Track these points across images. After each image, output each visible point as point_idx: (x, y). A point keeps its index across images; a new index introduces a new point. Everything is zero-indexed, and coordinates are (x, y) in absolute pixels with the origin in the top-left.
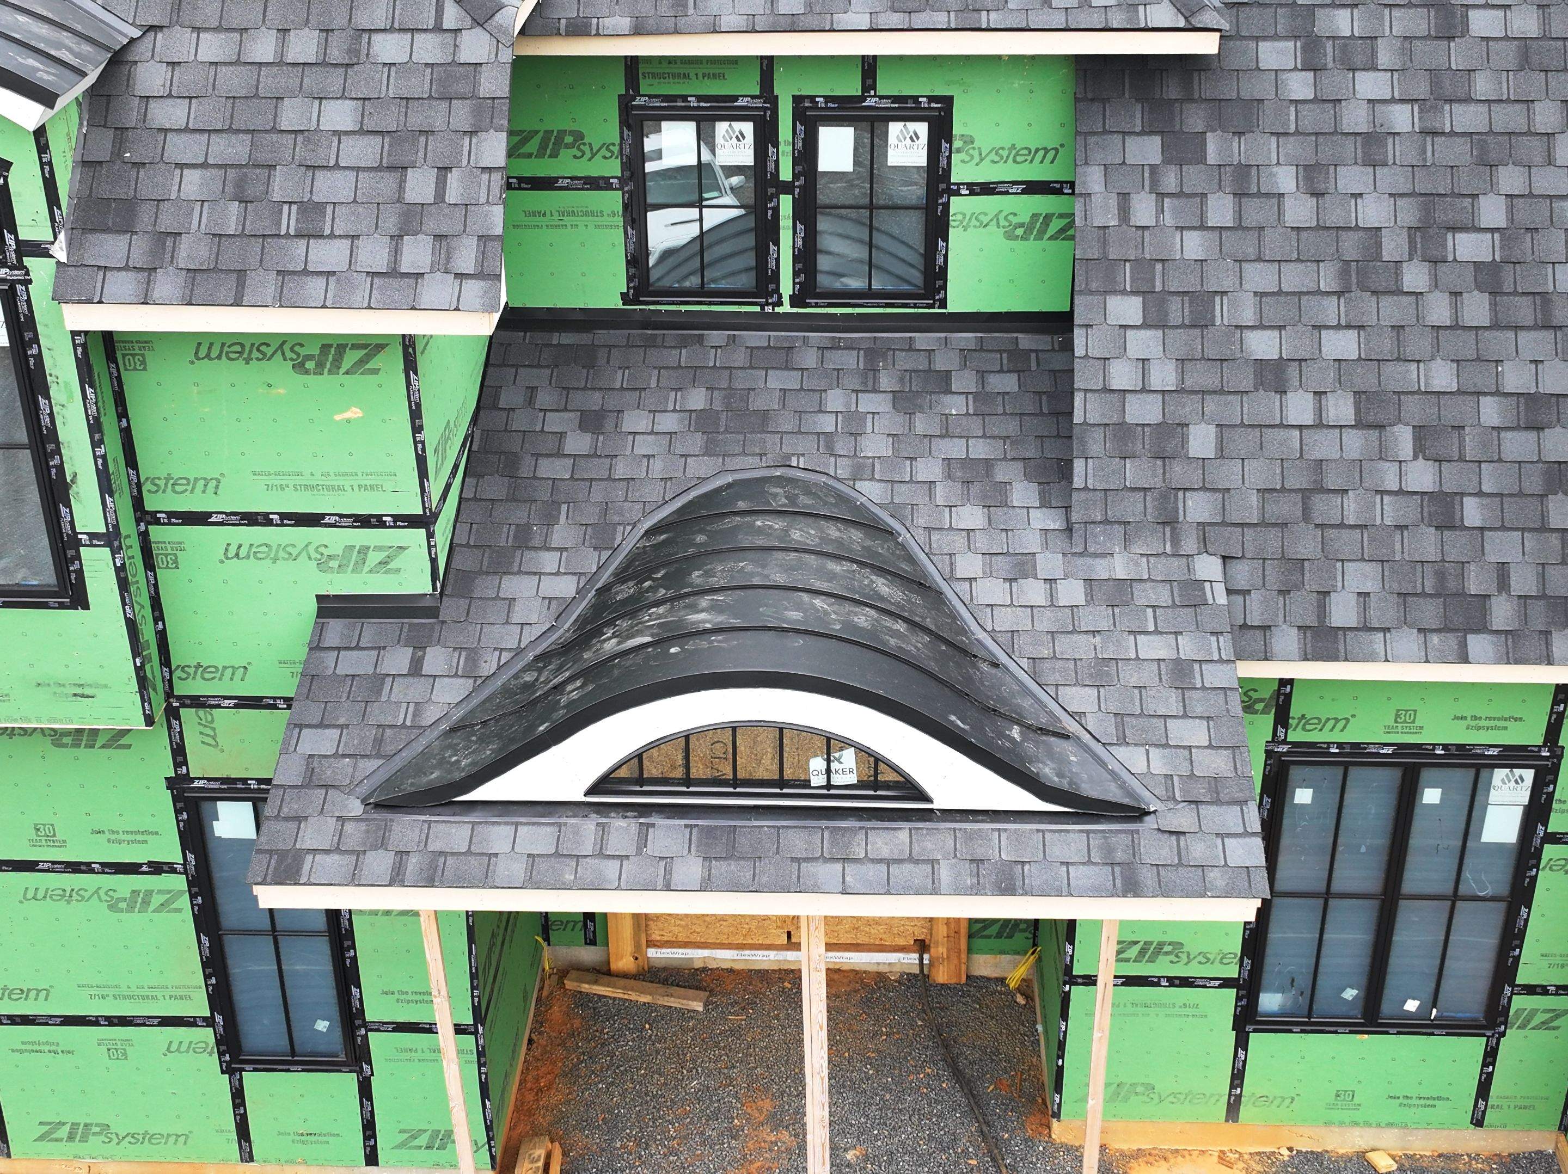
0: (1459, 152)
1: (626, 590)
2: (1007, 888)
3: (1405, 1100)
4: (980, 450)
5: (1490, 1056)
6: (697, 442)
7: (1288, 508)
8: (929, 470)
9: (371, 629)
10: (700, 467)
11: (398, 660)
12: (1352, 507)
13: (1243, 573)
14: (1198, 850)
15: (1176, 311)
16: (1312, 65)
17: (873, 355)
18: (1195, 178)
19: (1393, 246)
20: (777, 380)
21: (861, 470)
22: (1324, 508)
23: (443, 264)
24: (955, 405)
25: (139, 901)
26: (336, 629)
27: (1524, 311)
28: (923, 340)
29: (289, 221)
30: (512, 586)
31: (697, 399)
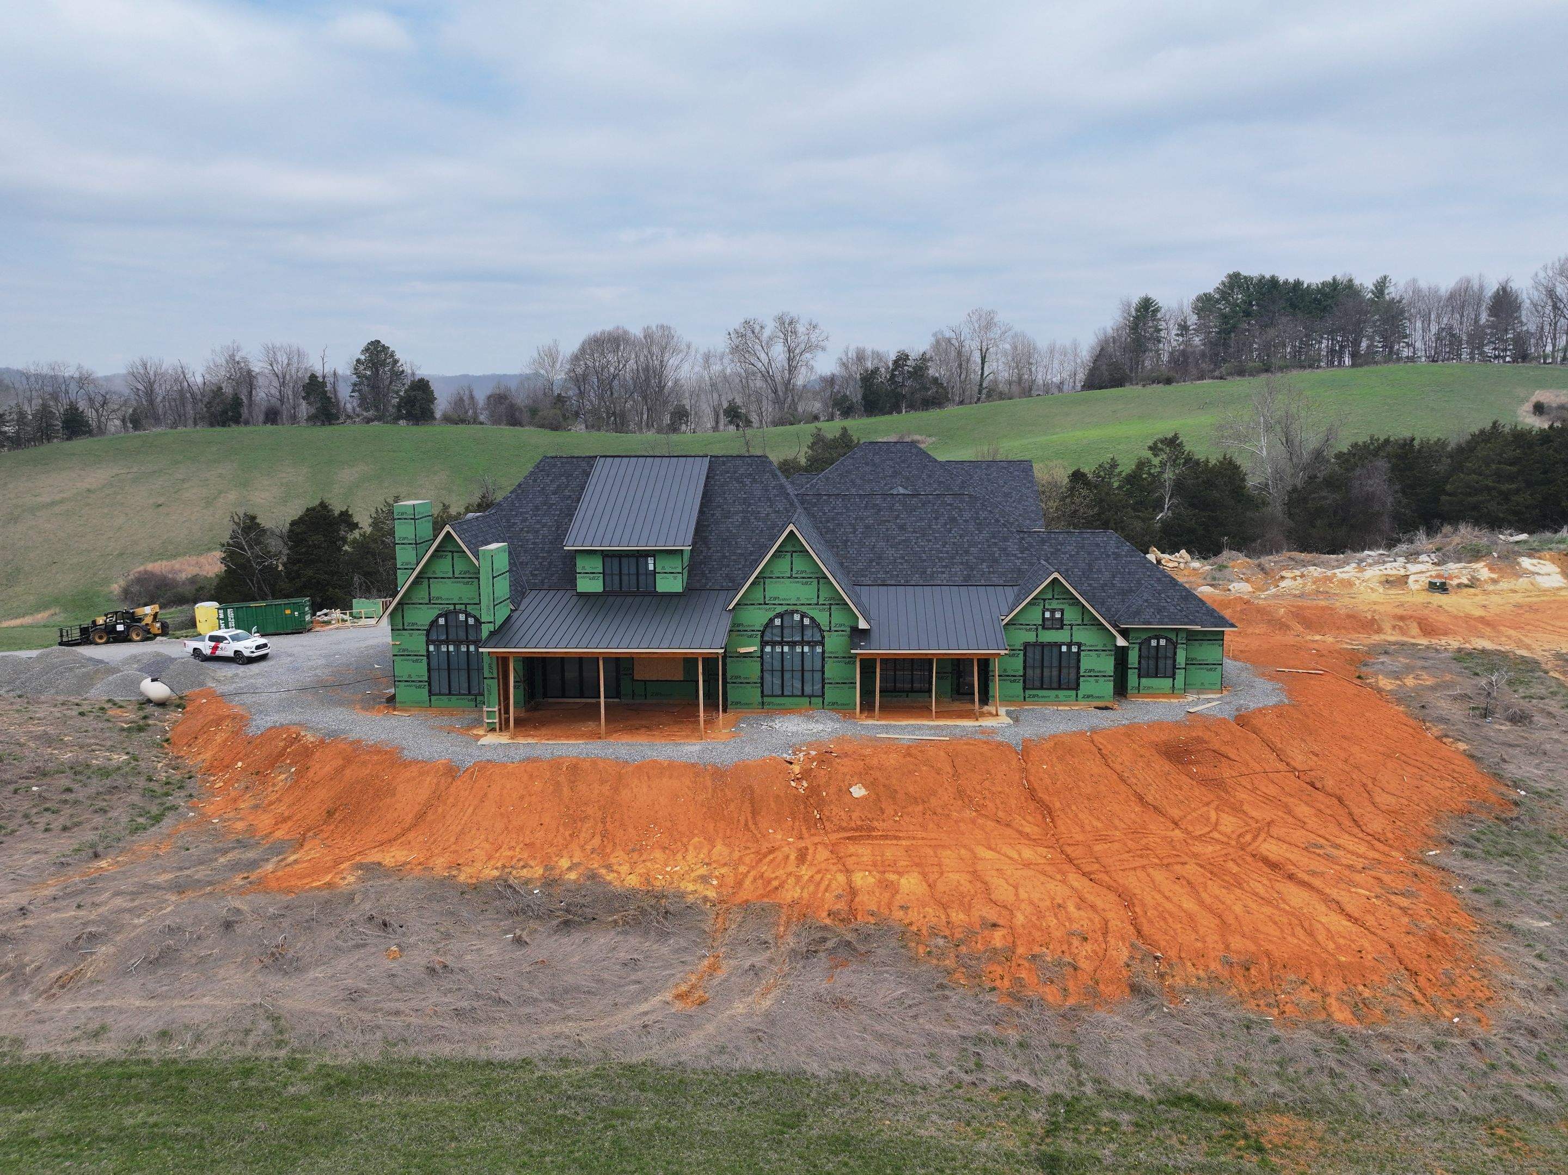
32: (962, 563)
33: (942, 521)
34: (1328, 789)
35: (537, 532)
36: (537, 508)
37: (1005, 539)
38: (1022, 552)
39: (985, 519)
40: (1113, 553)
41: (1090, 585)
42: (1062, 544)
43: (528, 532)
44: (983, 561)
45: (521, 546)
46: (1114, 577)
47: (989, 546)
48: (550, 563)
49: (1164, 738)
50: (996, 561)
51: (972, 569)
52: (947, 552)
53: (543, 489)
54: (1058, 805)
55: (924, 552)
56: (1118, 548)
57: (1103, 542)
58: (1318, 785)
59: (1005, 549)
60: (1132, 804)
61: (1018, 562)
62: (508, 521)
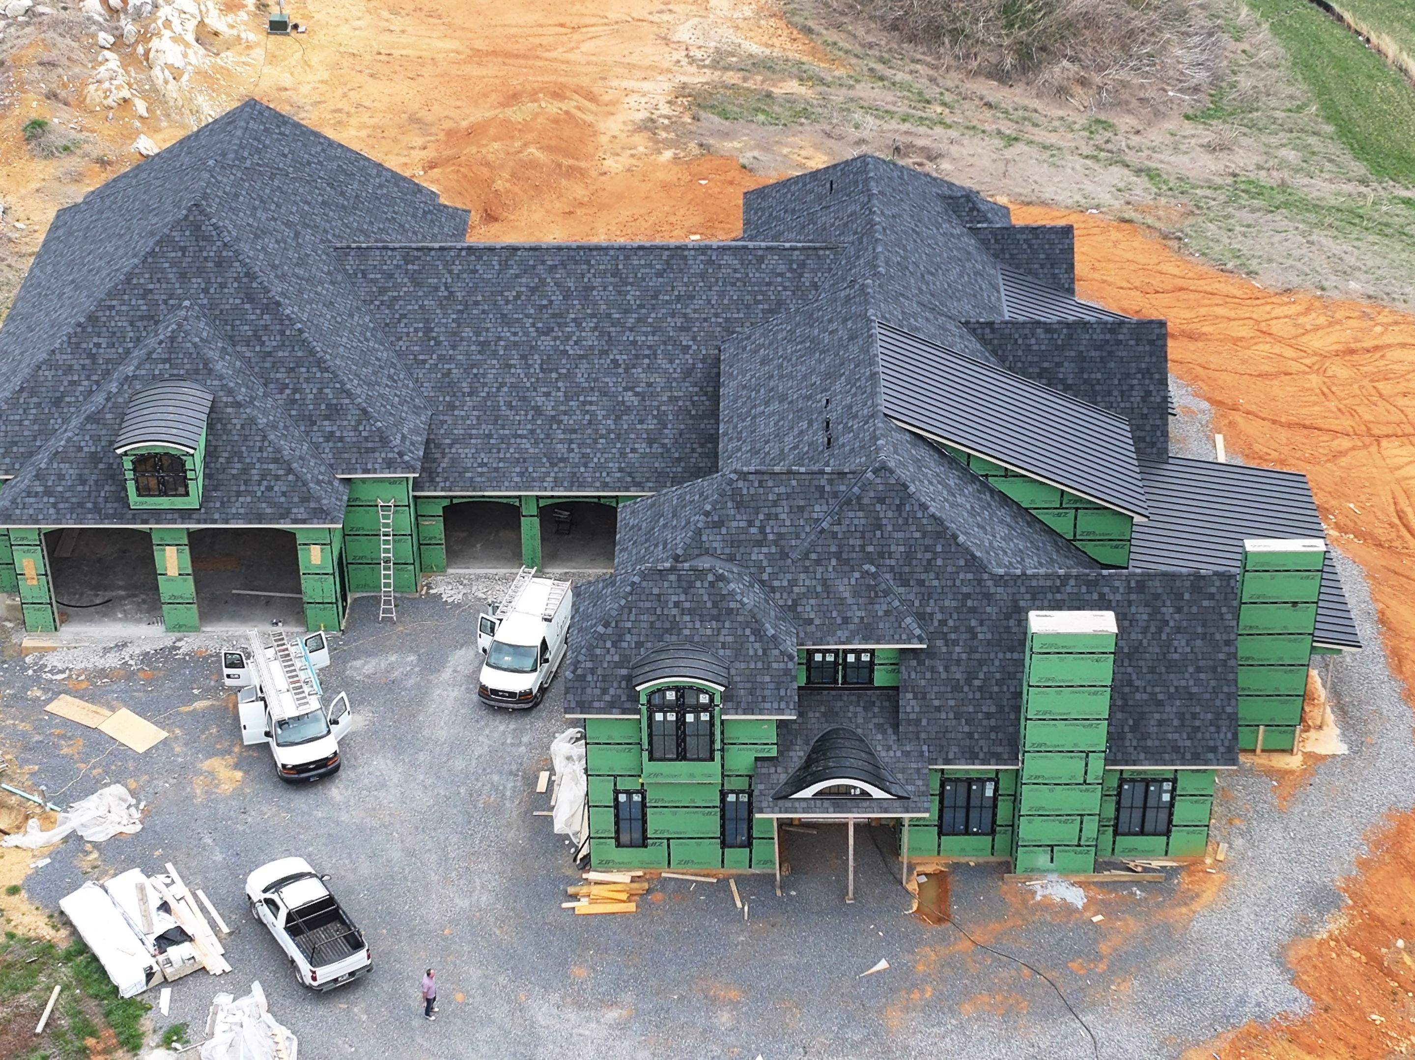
0: (976, 663)
1: (814, 756)
2: (886, 812)
3: (976, 850)
4: (881, 721)
5: (993, 840)
6: (823, 720)
7: (941, 735)
8: (871, 726)
9: (766, 764)
10: (825, 726)
11: (772, 770)
12: (953, 735)
13: (931, 748)
14: (919, 805)
15: (919, 696)
16: (947, 645)
17: (859, 696)
18: (923, 669)
19: (962, 683)
20: (840, 704)
21: (857, 727)
22: (948, 735)
23: (788, 707)
24: (876, 710)
25: (709, 813)
26: (759, 764)
27: (987, 695)
28: (869, 692)
29: (760, 699)
30: (791, 754)
31: (823, 710)
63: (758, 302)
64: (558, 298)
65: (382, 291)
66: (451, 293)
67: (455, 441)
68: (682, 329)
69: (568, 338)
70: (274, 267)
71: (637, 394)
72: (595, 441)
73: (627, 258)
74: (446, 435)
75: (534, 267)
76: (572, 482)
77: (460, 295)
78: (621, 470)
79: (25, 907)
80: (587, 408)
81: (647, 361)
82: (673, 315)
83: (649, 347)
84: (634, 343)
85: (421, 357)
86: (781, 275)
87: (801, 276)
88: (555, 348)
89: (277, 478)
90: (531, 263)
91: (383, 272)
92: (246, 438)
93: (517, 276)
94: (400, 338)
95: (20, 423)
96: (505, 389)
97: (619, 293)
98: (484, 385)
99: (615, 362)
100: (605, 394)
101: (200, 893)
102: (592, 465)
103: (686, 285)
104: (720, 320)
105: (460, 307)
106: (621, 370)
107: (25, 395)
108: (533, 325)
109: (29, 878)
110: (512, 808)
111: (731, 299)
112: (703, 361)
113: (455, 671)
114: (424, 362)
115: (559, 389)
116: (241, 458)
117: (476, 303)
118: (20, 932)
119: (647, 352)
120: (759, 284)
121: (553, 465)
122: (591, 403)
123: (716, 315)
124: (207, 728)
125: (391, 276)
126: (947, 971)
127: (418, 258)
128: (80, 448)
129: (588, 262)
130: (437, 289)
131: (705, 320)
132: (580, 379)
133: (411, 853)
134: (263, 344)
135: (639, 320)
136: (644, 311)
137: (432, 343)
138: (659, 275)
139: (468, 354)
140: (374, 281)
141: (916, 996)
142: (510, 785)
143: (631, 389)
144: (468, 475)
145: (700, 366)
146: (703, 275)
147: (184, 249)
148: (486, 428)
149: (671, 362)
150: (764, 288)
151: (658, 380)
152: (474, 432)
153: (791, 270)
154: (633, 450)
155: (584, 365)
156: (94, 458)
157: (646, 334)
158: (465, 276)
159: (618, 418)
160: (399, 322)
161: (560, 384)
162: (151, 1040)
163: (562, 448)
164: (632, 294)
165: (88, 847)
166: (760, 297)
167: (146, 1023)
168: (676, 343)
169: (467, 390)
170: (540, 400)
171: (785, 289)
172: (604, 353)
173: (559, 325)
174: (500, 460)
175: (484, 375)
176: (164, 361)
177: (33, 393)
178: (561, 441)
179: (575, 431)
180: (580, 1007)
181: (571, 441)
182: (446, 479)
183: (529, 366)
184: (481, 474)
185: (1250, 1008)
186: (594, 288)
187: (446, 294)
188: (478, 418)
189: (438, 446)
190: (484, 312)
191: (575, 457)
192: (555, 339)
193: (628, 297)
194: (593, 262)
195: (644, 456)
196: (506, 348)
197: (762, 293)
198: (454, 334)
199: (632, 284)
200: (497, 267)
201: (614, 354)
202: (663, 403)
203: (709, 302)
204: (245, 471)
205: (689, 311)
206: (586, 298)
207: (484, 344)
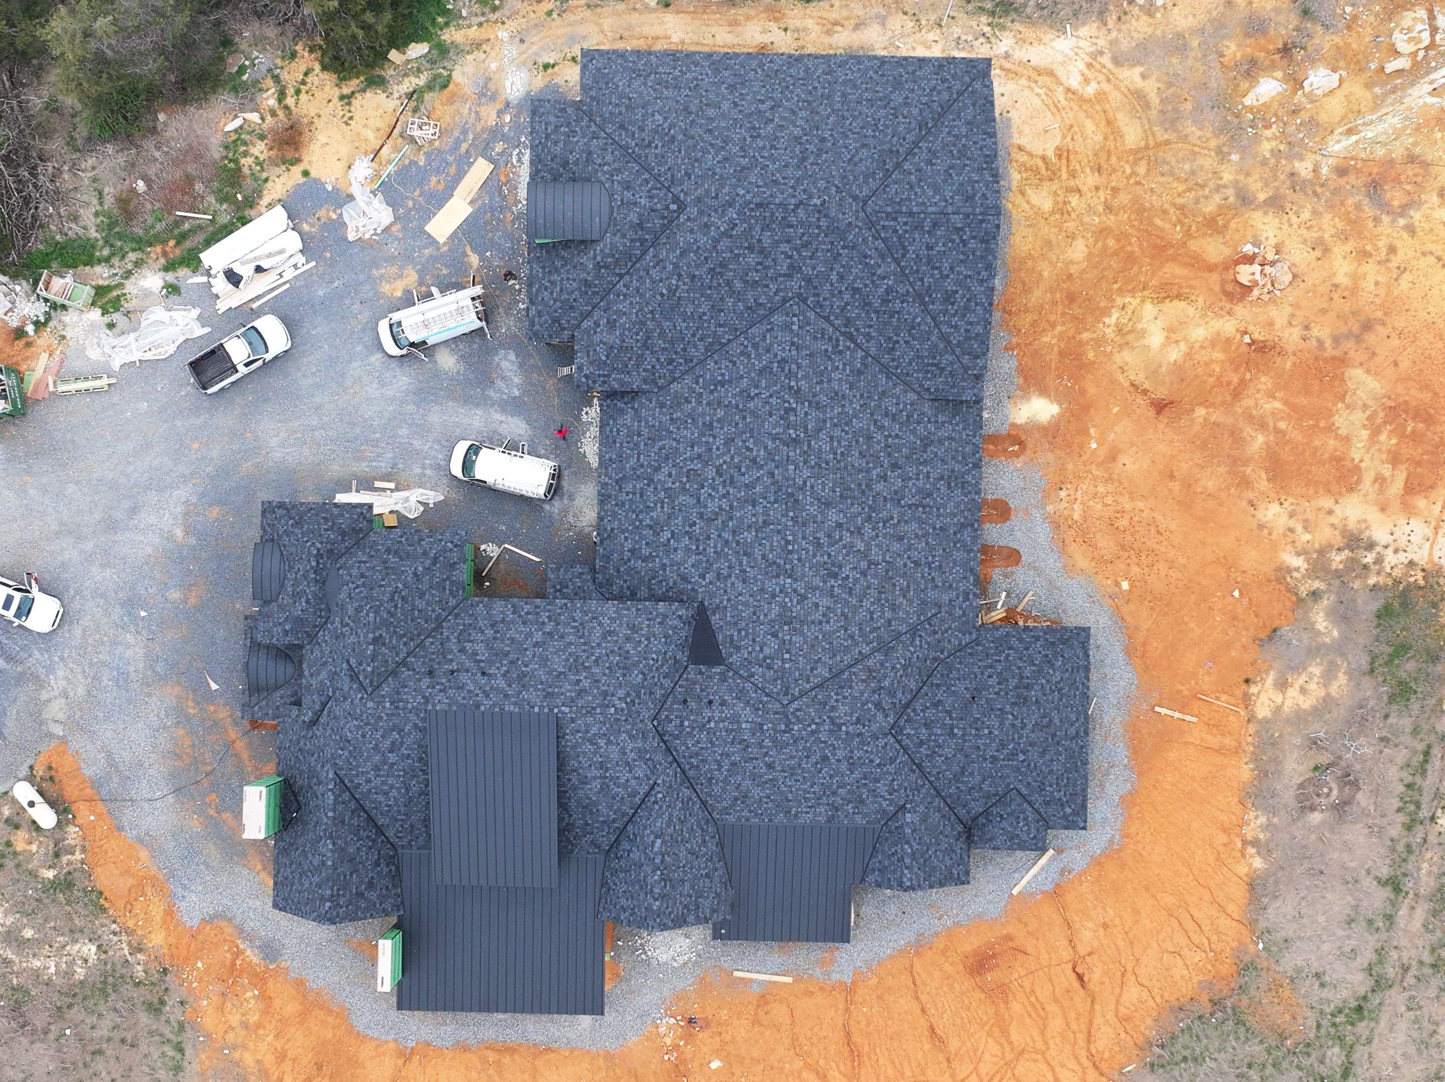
32: (828, 804)
33: (813, 759)
34: (1091, 986)
35: (386, 793)
36: (377, 768)
37: (877, 780)
38: (891, 794)
39: (859, 758)
40: (992, 756)
41: (958, 788)
42: (939, 746)
43: (377, 793)
44: (850, 802)
45: (376, 808)
46: (984, 780)
47: (858, 787)
48: (411, 826)
49: (976, 944)
50: (862, 802)
51: (837, 810)
52: (814, 793)
53: (376, 745)
54: (866, 1048)
55: (791, 792)
56: (997, 751)
57: (985, 744)
58: (1086, 979)
59: (874, 791)
60: (923, 1039)
61: (885, 804)
62: (351, 781)
63: (739, 631)
64: (747, 479)
65: (756, 346)
66: (753, 398)
67: (636, 411)
68: (719, 574)
69: (714, 489)
70: (723, 265)
71: (669, 540)
72: (634, 511)
73: (779, 532)
74: (641, 404)
75: (773, 460)
76: (603, 495)
77: (751, 405)
78: (612, 530)
79: (290, 184)
80: (659, 505)
81: (694, 547)
82: (729, 567)
83: (705, 549)
84: (709, 538)
85: (701, 380)
86: (761, 650)
87: (761, 666)
88: (706, 480)
89: (552, 293)
90: (777, 458)
91: (771, 345)
92: (575, 267)
93: (766, 448)
94: (716, 363)
95: (610, 103)
96: (675, 444)
97: (750, 526)
98: (678, 429)
99: (694, 524)
100: (669, 518)
101: (288, 286)
102: (617, 509)
103: (755, 577)
104: (725, 603)
105: (741, 406)
106: (687, 528)
107: (627, 102)
108: (725, 462)
109: (317, 181)
110: (363, 467)
111: (742, 611)
112: (693, 589)
113: (501, 422)
114: (697, 383)
115: (673, 483)
116: (563, 266)
117: (744, 418)
118: (269, 185)
119: (701, 548)
120: (753, 634)
121: (617, 482)
122: (662, 507)
123: (729, 600)
124: (446, 266)
125: (768, 351)
126: (209, 723)
127: (783, 371)
128: (571, 153)
129: (776, 501)
130: (756, 387)
131: (725, 591)
132: (681, 498)
133: (318, 408)
134: (654, 267)
135: (727, 542)
136: (734, 545)
137: (712, 387)
138: (764, 557)
139: (703, 415)
140: (764, 338)
141: (191, 704)
142: (382, 464)
143: (673, 536)
144: (611, 422)
145: (689, 587)
146: (762, 590)
147: (717, 197)
148: (645, 432)
149: (693, 566)
150: (750, 637)
151: (679, 556)
152: (643, 424)
153: (765, 658)
154: (626, 538)
155: (693, 501)
156: (565, 164)
157: (715, 547)
158: (767, 408)
159: (651, 527)
160: (731, 361)
161: (677, 484)
162: (170, 277)
163: (629, 487)
164: (749, 536)
165: (339, 211)
166: (743, 633)
167: (182, 272)
168: (707, 570)
169: (675, 416)
170: (665, 470)
171: (750, 653)
172: (701, 516)
173: (724, 481)
174: (621, 444)
175: (686, 428)
176: (622, 201)
177: (627, 107)
178: (634, 486)
179: (641, 496)
180: (186, 514)
181: (634, 494)
182: (608, 407)
183: (692, 460)
184: (611, 431)
185: (180, 891)
186: (754, 506)
187: (752, 394)
188: (654, 426)
189: (633, 398)
190: (737, 424)
191: (623, 497)
192: (713, 479)
193: (746, 533)
194: (776, 505)
195: (622, 546)
196: (707, 442)
197: (747, 635)
198: (719, 404)
199: (757, 536)
200: (774, 432)
201: (700, 523)
202: (661, 560)
203: (740, 595)
204: (557, 271)
205: (733, 579)
206: (746, 501)
207: (710, 426)
